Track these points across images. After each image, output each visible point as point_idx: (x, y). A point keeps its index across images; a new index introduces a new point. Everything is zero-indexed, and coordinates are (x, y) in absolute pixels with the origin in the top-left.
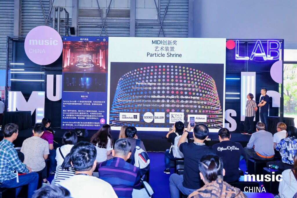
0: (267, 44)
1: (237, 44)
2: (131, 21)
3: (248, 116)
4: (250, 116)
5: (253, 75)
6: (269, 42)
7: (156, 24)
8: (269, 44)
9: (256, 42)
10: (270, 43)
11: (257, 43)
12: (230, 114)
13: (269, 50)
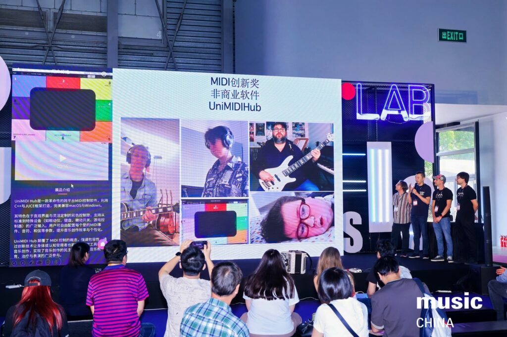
0: (408, 91)
1: (359, 90)
2: (109, 38)
3: (401, 223)
4: (405, 223)
5: (387, 148)
6: (411, 88)
7: (158, 49)
8: (411, 92)
9: (390, 87)
10: (413, 90)
11: (391, 89)
12: (351, 221)
13: (412, 102)
